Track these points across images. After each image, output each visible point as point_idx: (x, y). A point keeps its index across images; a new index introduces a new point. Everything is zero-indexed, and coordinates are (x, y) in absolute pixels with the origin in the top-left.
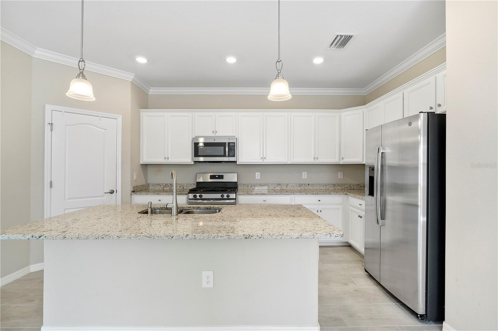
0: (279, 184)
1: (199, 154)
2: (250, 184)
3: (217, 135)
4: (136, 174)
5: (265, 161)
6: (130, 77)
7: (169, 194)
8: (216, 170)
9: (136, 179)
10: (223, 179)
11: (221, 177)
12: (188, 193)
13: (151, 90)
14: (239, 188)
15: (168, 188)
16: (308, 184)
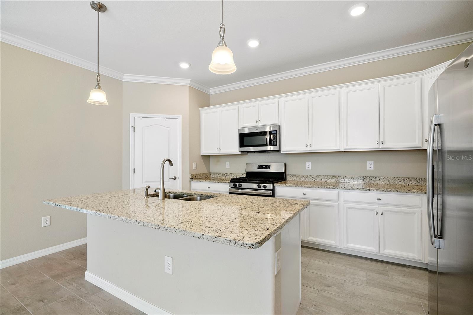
0: (334, 176)
1: (245, 144)
2: (299, 175)
3: (261, 124)
4: (196, 164)
5: (311, 148)
6: (187, 82)
7: (216, 182)
8: (263, 159)
9: (196, 168)
10: (270, 169)
11: (268, 167)
12: (229, 182)
13: (211, 91)
14: (288, 178)
15: (224, 177)
16: (376, 178)
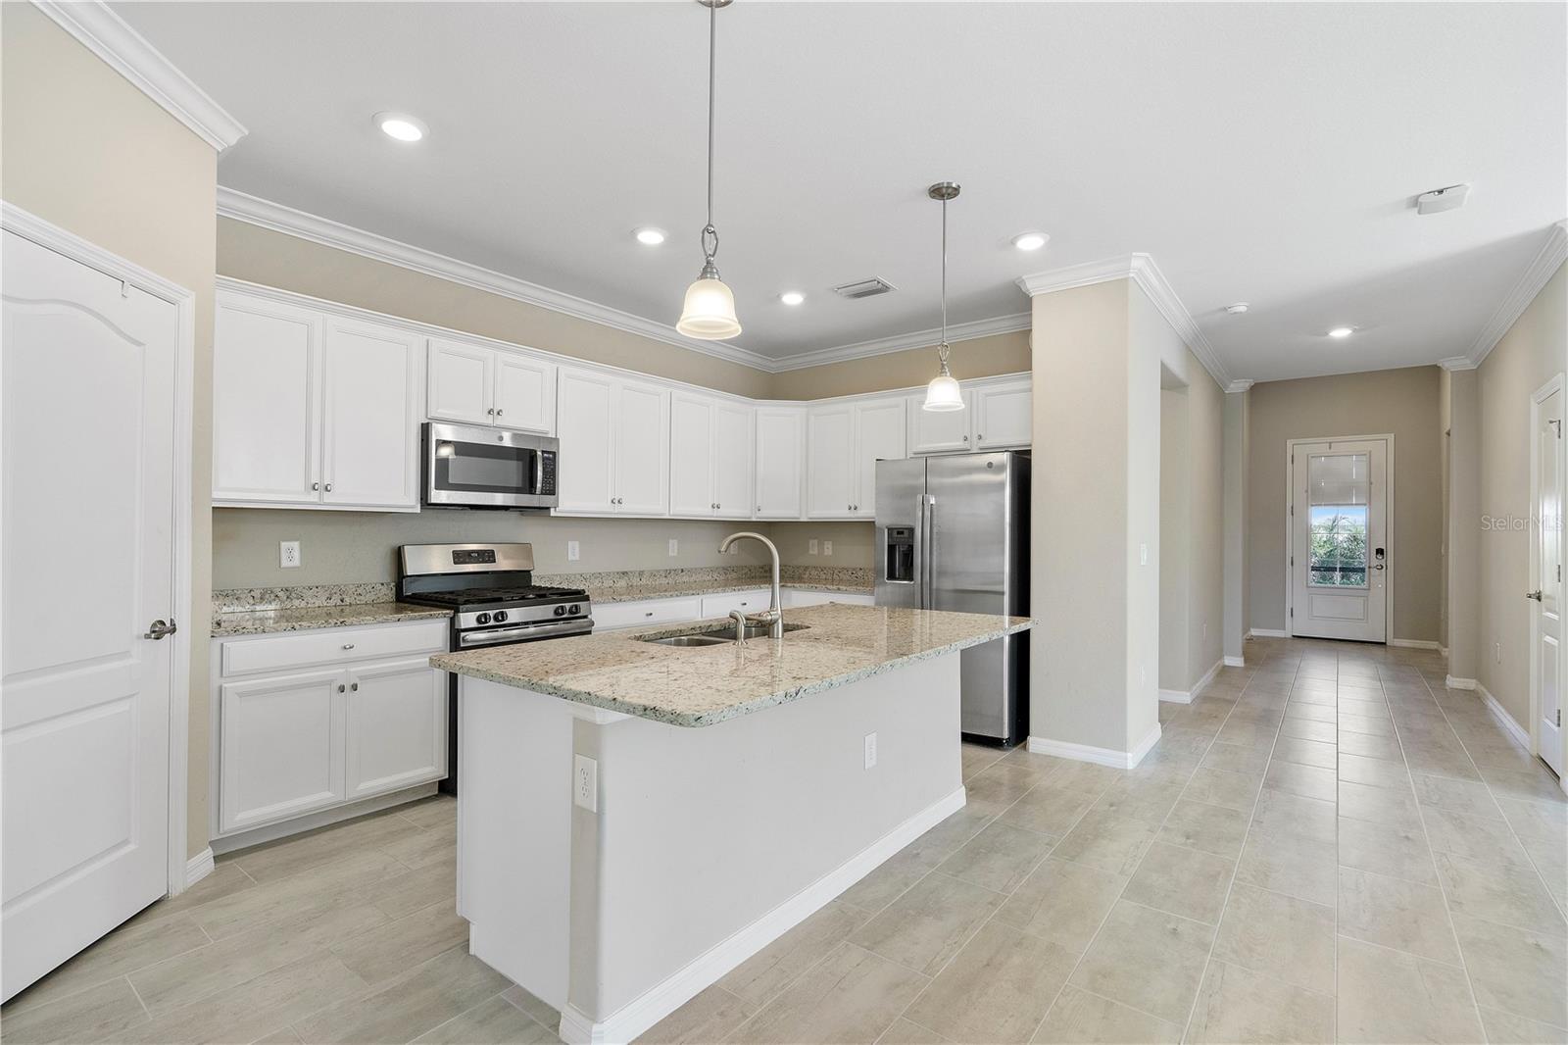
0: (623, 573)
1: (451, 481)
5: (618, 508)
10: (494, 561)
11: (489, 556)
16: (682, 571)
